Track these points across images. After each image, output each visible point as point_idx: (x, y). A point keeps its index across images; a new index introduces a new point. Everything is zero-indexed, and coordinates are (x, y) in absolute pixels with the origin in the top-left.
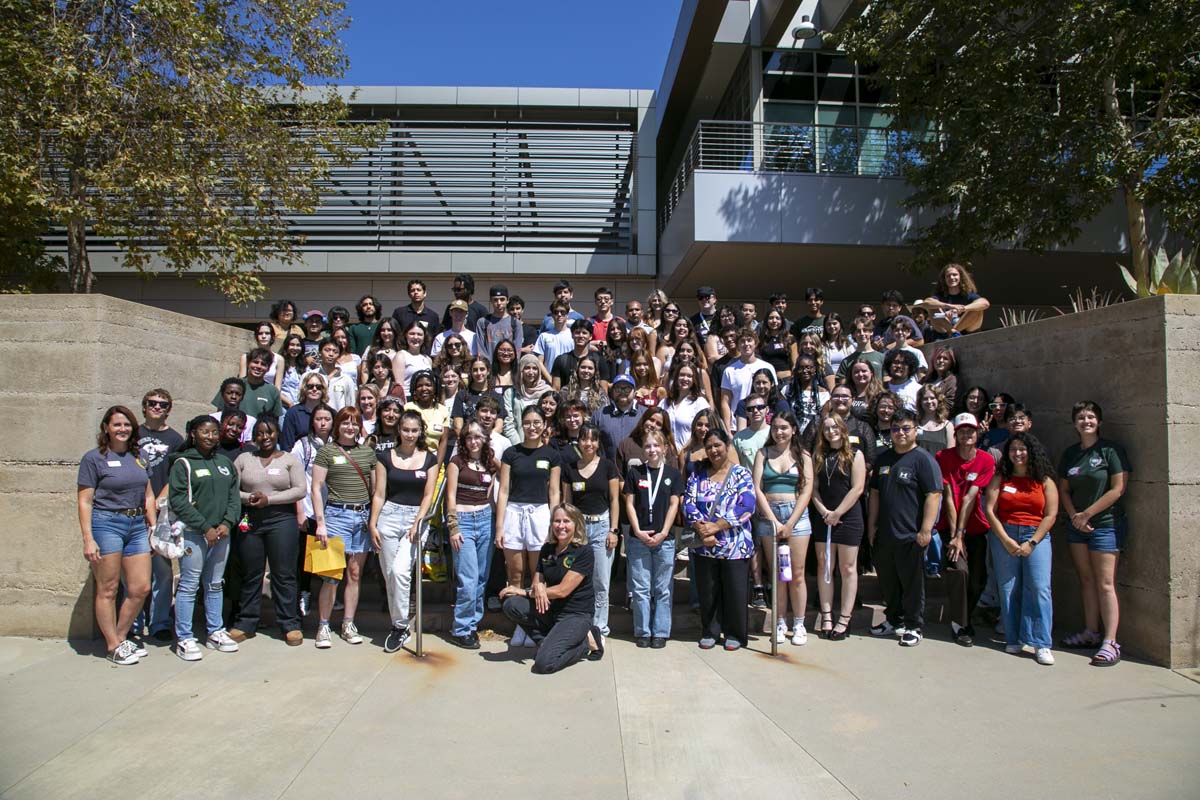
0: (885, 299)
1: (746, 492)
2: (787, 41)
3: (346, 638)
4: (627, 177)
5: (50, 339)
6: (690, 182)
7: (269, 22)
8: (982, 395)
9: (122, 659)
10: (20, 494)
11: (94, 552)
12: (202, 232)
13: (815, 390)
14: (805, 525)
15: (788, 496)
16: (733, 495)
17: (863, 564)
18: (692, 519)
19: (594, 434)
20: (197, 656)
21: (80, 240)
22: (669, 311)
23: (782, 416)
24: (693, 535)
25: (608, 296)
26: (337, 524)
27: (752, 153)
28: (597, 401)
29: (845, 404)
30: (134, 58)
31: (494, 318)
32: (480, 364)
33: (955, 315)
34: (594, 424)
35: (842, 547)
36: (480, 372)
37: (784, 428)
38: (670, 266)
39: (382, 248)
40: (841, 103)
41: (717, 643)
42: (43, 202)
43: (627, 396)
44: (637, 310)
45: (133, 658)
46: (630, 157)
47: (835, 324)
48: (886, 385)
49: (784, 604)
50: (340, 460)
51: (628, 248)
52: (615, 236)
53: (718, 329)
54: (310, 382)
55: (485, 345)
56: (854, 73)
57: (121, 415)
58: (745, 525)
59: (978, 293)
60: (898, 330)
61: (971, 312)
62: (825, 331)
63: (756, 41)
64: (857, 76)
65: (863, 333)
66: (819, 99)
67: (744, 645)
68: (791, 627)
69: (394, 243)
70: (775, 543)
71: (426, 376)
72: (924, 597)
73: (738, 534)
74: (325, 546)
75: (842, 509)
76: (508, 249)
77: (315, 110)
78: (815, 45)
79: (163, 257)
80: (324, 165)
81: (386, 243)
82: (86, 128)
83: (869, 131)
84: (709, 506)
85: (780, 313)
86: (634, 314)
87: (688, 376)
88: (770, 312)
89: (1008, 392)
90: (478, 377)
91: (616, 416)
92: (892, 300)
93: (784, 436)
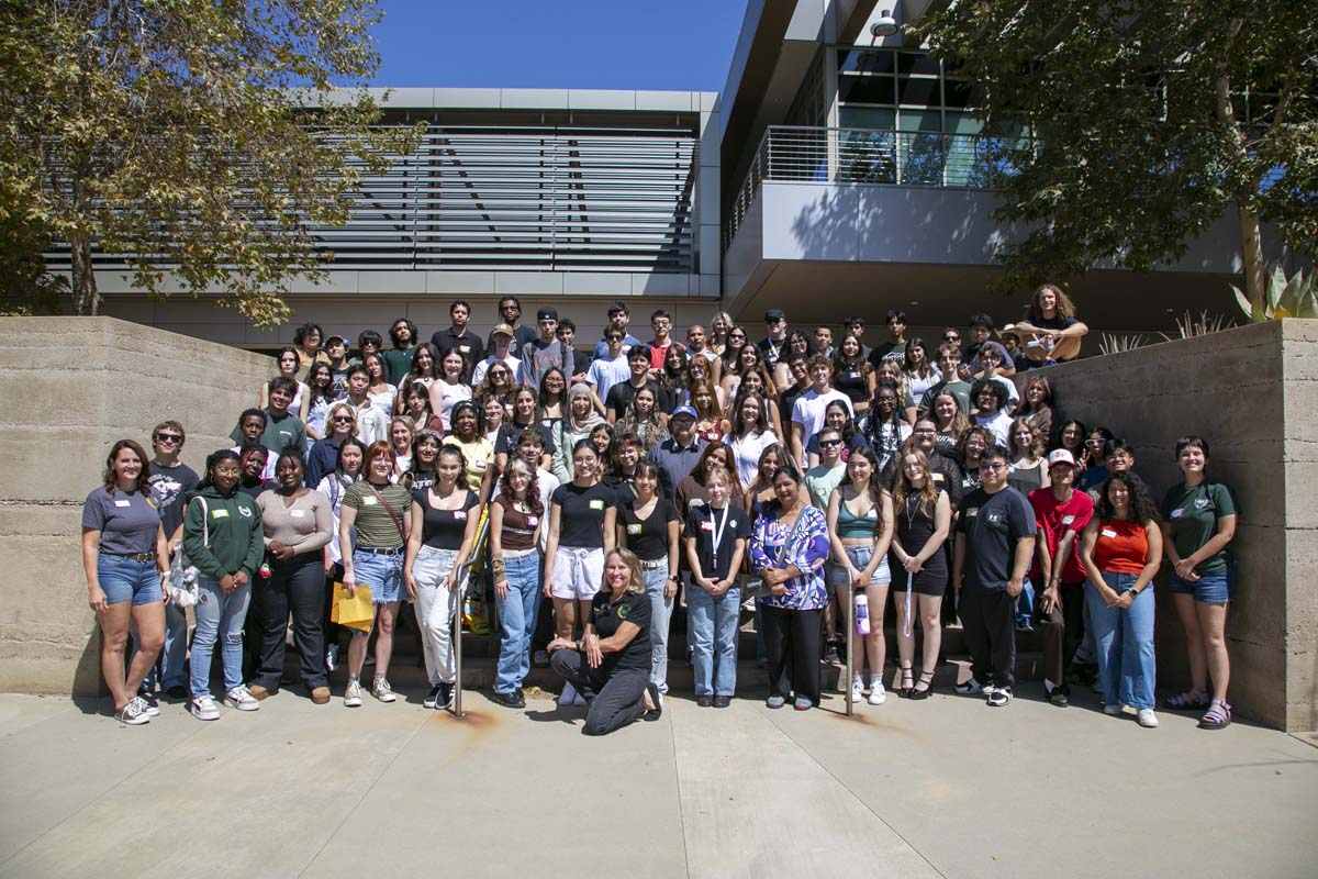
0: (973, 324)
1: (819, 536)
2: (864, 39)
3: (378, 696)
4: (688, 189)
5: (51, 366)
6: (757, 194)
7: (293, 16)
8: (1080, 430)
9: (131, 718)
10: (19, 537)
11: (100, 600)
12: (218, 248)
13: (896, 423)
14: (884, 572)
15: (867, 542)
16: (805, 539)
18: (759, 565)
19: (652, 472)
20: (214, 715)
21: (84, 257)
22: (734, 336)
23: (860, 452)
25: (666, 319)
26: (368, 570)
27: (826, 163)
28: (655, 436)
29: (930, 439)
30: (143, 57)
31: (542, 344)
32: (526, 394)
33: (1051, 342)
34: (651, 460)
35: (923, 597)
36: (525, 403)
37: (862, 465)
38: (736, 285)
39: (418, 267)
40: (924, 107)
41: (786, 702)
42: (44, 216)
43: (688, 430)
44: (700, 334)
45: (143, 718)
46: (692, 167)
47: (918, 350)
48: (974, 418)
49: (860, 659)
50: (370, 501)
51: (689, 267)
52: (674, 253)
53: (788, 355)
54: (338, 415)
55: (532, 373)
56: (939, 74)
57: (130, 450)
58: (818, 572)
59: (1076, 317)
60: (986, 358)
61: (1067, 338)
62: (907, 359)
63: (830, 38)
64: (943, 77)
65: (949, 361)
66: (900, 103)
67: (816, 704)
68: (867, 685)
69: (431, 261)
70: (851, 593)
71: (468, 407)
72: (1014, 652)
73: (810, 582)
74: (352, 595)
75: (924, 554)
76: (557, 268)
77: (344, 113)
78: (897, 42)
79: (176, 277)
80: (353, 175)
81: (423, 261)
82: (91, 134)
83: (956, 138)
84: (778, 551)
85: (856, 339)
86: (696, 340)
87: (754, 407)
88: (846, 337)
89: (1107, 427)
90: (524, 408)
91: (676, 452)
92: (981, 324)
93: (862, 474)
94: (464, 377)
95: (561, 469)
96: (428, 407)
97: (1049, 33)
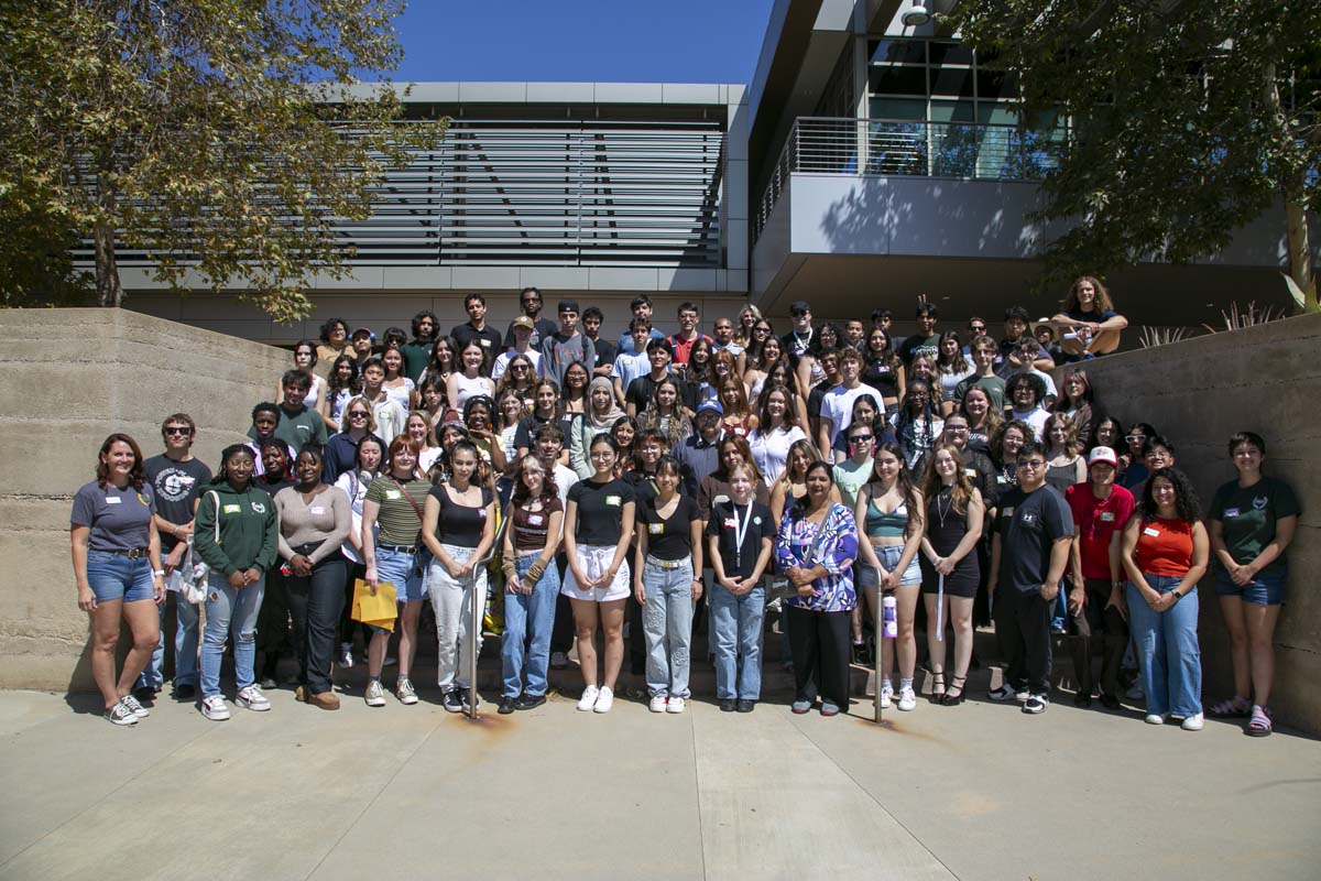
0: (1007, 317)
1: (848, 535)
2: (895, 28)
4: (716, 183)
5: (63, 358)
6: (786, 187)
7: (316, 9)
8: (1115, 427)
9: (119, 718)
10: (31, 532)
11: (89, 600)
12: (241, 243)
13: (928, 420)
14: (914, 573)
15: (897, 541)
16: (833, 538)
17: (980, 617)
18: (786, 564)
19: (674, 468)
20: (224, 715)
21: (107, 251)
22: (760, 329)
23: (887, 449)
24: (786, 583)
25: (694, 313)
26: (389, 568)
27: (856, 154)
28: (678, 430)
29: (961, 436)
30: (163, 48)
31: (562, 337)
32: (547, 388)
33: (1089, 335)
34: (675, 457)
35: (955, 599)
36: (546, 398)
37: (889, 461)
38: (764, 281)
39: (443, 262)
40: (956, 98)
41: (812, 707)
42: (64, 210)
43: (714, 426)
44: (727, 328)
46: (719, 159)
47: (951, 344)
48: (1008, 414)
49: (889, 664)
50: (393, 495)
51: (716, 262)
52: (701, 248)
53: (816, 350)
54: (354, 410)
55: (552, 366)
56: (971, 64)
57: (122, 443)
58: (846, 573)
59: (1114, 311)
60: (1023, 352)
61: (1106, 331)
62: (941, 354)
63: (861, 28)
64: (975, 67)
65: (983, 355)
66: (932, 94)
67: (844, 709)
68: (897, 689)
69: (456, 257)
70: (880, 594)
71: (481, 402)
72: (1051, 658)
73: (838, 583)
74: (374, 592)
75: (957, 555)
76: (583, 263)
77: (367, 107)
78: (929, 31)
79: (199, 272)
80: (376, 170)
81: (448, 257)
82: (110, 127)
83: (989, 128)
84: (805, 550)
85: (883, 332)
86: (724, 333)
87: (780, 401)
88: (874, 329)
89: (1149, 423)
90: (544, 403)
91: (701, 447)
92: (1016, 317)
93: (890, 471)
94: (485, 370)
95: (581, 464)
96: (445, 401)
97: (1086, 20)
